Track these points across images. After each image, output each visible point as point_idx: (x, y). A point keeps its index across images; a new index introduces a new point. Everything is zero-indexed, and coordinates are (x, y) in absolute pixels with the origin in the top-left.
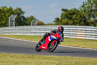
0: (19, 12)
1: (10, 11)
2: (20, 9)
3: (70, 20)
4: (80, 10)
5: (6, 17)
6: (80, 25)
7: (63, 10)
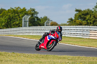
0: (33, 13)
1: (24, 12)
2: (34, 10)
3: (84, 20)
4: (93, 10)
5: (19, 17)
6: (94, 25)
7: (77, 11)
